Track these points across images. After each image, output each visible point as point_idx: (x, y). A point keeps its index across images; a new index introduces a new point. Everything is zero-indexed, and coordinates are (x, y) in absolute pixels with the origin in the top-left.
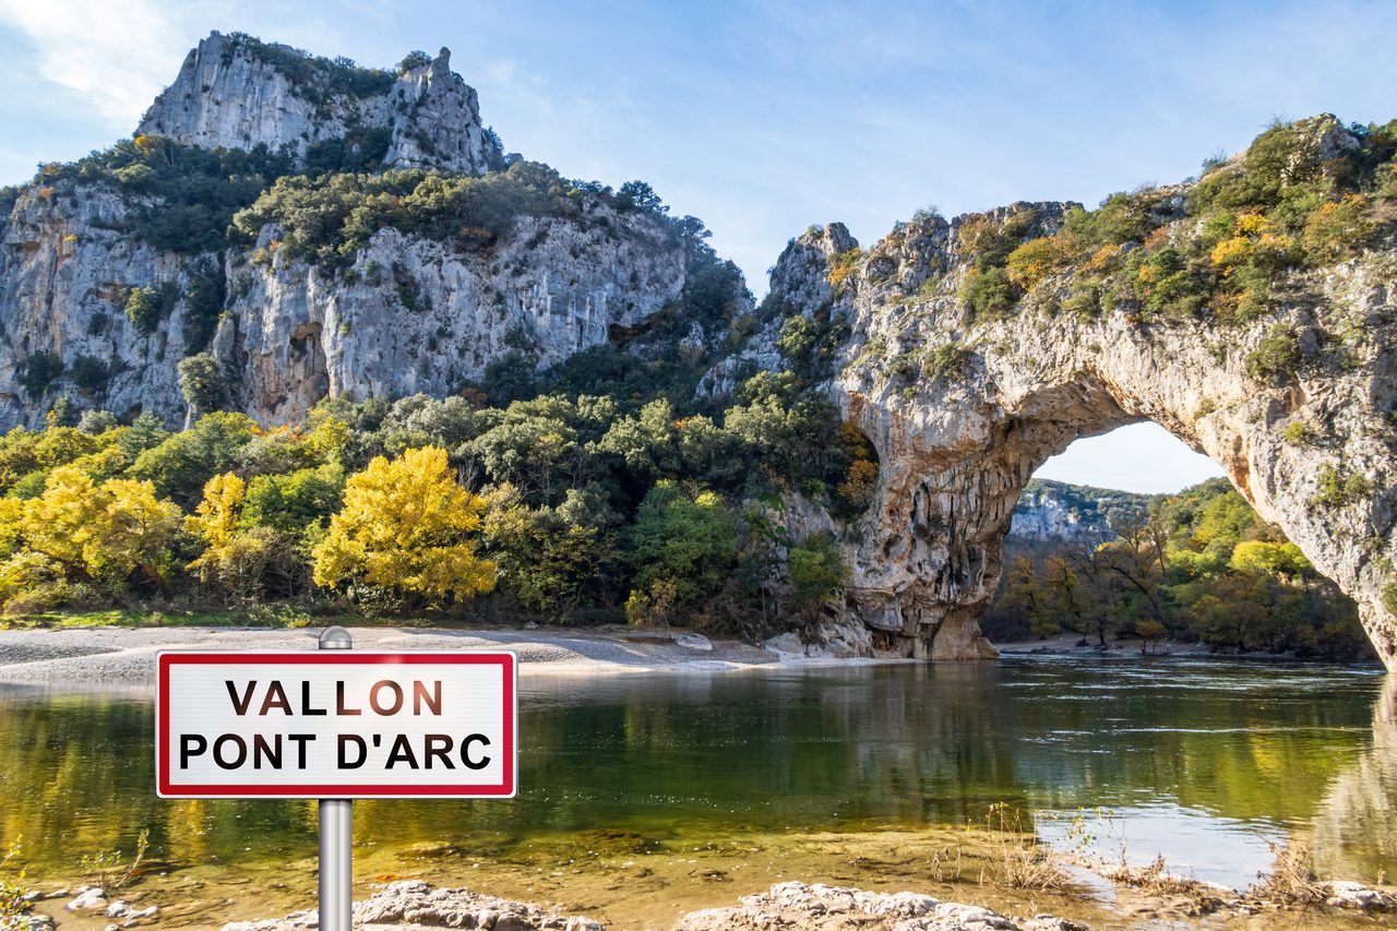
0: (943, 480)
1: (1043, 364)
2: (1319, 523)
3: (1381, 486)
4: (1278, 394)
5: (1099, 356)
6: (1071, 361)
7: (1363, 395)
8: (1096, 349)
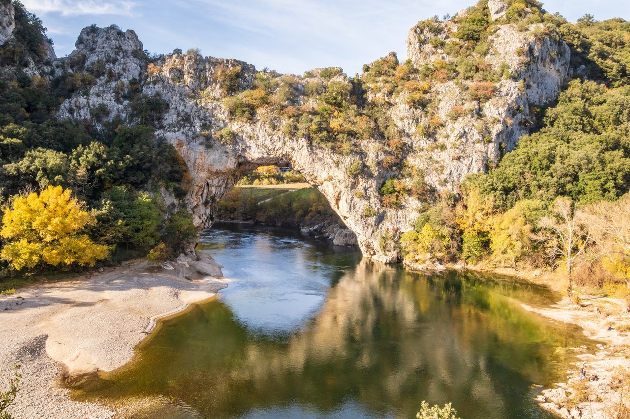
0: (215, 182)
1: (270, 148)
2: (363, 221)
3: (378, 212)
4: (353, 181)
5: (294, 152)
6: (281, 150)
7: (374, 185)
8: (293, 149)
